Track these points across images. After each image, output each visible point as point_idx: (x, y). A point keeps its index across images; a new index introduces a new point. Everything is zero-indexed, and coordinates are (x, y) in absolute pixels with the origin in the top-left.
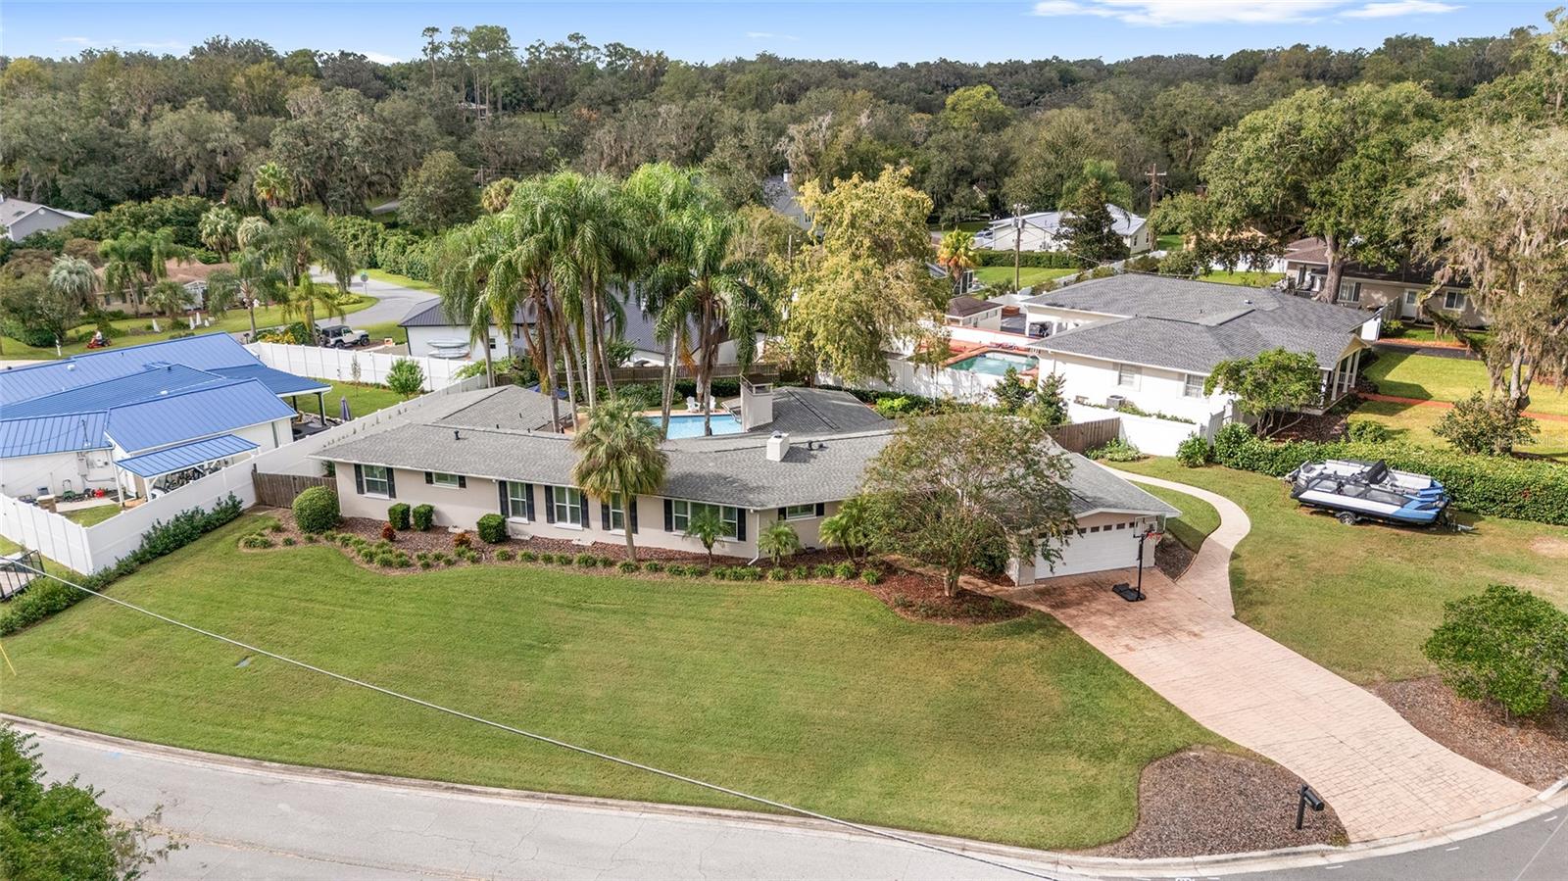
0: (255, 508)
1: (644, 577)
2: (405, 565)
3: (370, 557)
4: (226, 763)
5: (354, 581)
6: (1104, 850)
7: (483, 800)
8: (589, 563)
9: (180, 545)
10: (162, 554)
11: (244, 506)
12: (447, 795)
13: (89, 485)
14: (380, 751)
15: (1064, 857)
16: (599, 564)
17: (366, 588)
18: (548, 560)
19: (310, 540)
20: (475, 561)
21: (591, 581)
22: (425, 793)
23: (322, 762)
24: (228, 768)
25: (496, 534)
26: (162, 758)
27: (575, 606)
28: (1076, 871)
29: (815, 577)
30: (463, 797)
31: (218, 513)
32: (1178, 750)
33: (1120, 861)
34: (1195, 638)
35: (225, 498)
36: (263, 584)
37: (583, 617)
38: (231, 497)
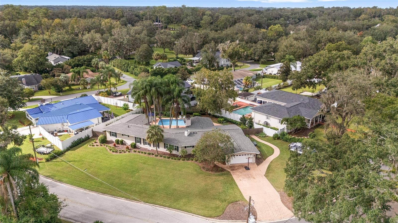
0: (92, 137)
1: (159, 158)
2: (117, 152)
3: (111, 150)
4: (80, 189)
5: (107, 155)
6: (215, 218)
7: (119, 200)
8: (149, 154)
9: (78, 145)
10: (75, 146)
11: (90, 137)
12: (114, 198)
13: (64, 129)
14: (105, 189)
15: (208, 218)
16: (151, 154)
17: (108, 156)
18: (142, 153)
19: (101, 145)
20: (129, 152)
21: (149, 158)
22: (110, 197)
23: (95, 190)
24: (80, 190)
25: (134, 146)
26: (70, 187)
27: (144, 163)
28: (209, 221)
29: (190, 160)
30: (116, 199)
31: (85, 138)
32: (237, 201)
33: (217, 220)
34: (254, 179)
35: (86, 135)
36: (91, 154)
37: (145, 166)
38: (88, 135)
